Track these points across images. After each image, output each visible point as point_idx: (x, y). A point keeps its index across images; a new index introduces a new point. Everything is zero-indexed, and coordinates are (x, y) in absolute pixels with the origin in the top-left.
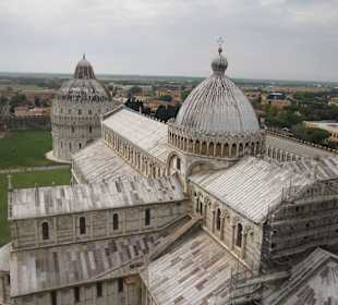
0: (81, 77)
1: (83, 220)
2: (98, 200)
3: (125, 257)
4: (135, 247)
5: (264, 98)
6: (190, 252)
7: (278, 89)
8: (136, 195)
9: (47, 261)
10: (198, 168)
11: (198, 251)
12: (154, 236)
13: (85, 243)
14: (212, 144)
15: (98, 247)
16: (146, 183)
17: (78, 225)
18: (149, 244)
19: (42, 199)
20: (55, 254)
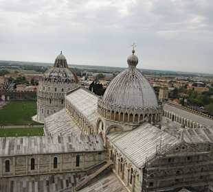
0: (58, 66)
1: (33, 160)
2: (45, 147)
3: (59, 187)
4: (67, 181)
5: (190, 85)
6: (102, 186)
7: (202, 79)
8: (70, 145)
9: (6, 186)
10: (113, 130)
11: (107, 186)
12: (82, 174)
13: (33, 176)
14: (122, 113)
15: (41, 179)
16: (79, 138)
17: (30, 163)
18: (77, 179)
19: (7, 145)
20: (12, 182)
